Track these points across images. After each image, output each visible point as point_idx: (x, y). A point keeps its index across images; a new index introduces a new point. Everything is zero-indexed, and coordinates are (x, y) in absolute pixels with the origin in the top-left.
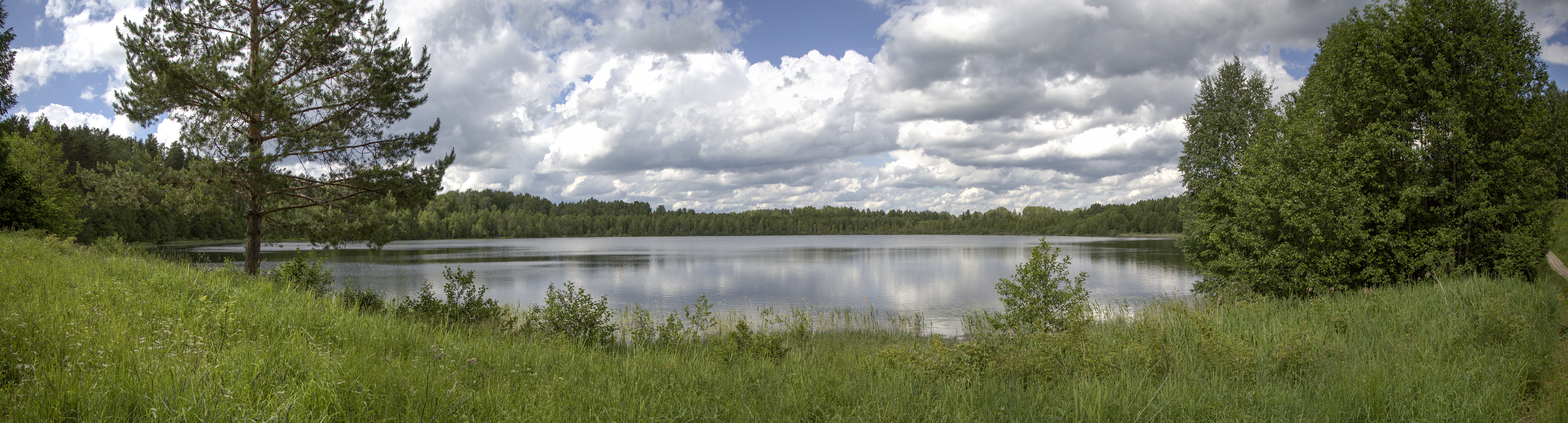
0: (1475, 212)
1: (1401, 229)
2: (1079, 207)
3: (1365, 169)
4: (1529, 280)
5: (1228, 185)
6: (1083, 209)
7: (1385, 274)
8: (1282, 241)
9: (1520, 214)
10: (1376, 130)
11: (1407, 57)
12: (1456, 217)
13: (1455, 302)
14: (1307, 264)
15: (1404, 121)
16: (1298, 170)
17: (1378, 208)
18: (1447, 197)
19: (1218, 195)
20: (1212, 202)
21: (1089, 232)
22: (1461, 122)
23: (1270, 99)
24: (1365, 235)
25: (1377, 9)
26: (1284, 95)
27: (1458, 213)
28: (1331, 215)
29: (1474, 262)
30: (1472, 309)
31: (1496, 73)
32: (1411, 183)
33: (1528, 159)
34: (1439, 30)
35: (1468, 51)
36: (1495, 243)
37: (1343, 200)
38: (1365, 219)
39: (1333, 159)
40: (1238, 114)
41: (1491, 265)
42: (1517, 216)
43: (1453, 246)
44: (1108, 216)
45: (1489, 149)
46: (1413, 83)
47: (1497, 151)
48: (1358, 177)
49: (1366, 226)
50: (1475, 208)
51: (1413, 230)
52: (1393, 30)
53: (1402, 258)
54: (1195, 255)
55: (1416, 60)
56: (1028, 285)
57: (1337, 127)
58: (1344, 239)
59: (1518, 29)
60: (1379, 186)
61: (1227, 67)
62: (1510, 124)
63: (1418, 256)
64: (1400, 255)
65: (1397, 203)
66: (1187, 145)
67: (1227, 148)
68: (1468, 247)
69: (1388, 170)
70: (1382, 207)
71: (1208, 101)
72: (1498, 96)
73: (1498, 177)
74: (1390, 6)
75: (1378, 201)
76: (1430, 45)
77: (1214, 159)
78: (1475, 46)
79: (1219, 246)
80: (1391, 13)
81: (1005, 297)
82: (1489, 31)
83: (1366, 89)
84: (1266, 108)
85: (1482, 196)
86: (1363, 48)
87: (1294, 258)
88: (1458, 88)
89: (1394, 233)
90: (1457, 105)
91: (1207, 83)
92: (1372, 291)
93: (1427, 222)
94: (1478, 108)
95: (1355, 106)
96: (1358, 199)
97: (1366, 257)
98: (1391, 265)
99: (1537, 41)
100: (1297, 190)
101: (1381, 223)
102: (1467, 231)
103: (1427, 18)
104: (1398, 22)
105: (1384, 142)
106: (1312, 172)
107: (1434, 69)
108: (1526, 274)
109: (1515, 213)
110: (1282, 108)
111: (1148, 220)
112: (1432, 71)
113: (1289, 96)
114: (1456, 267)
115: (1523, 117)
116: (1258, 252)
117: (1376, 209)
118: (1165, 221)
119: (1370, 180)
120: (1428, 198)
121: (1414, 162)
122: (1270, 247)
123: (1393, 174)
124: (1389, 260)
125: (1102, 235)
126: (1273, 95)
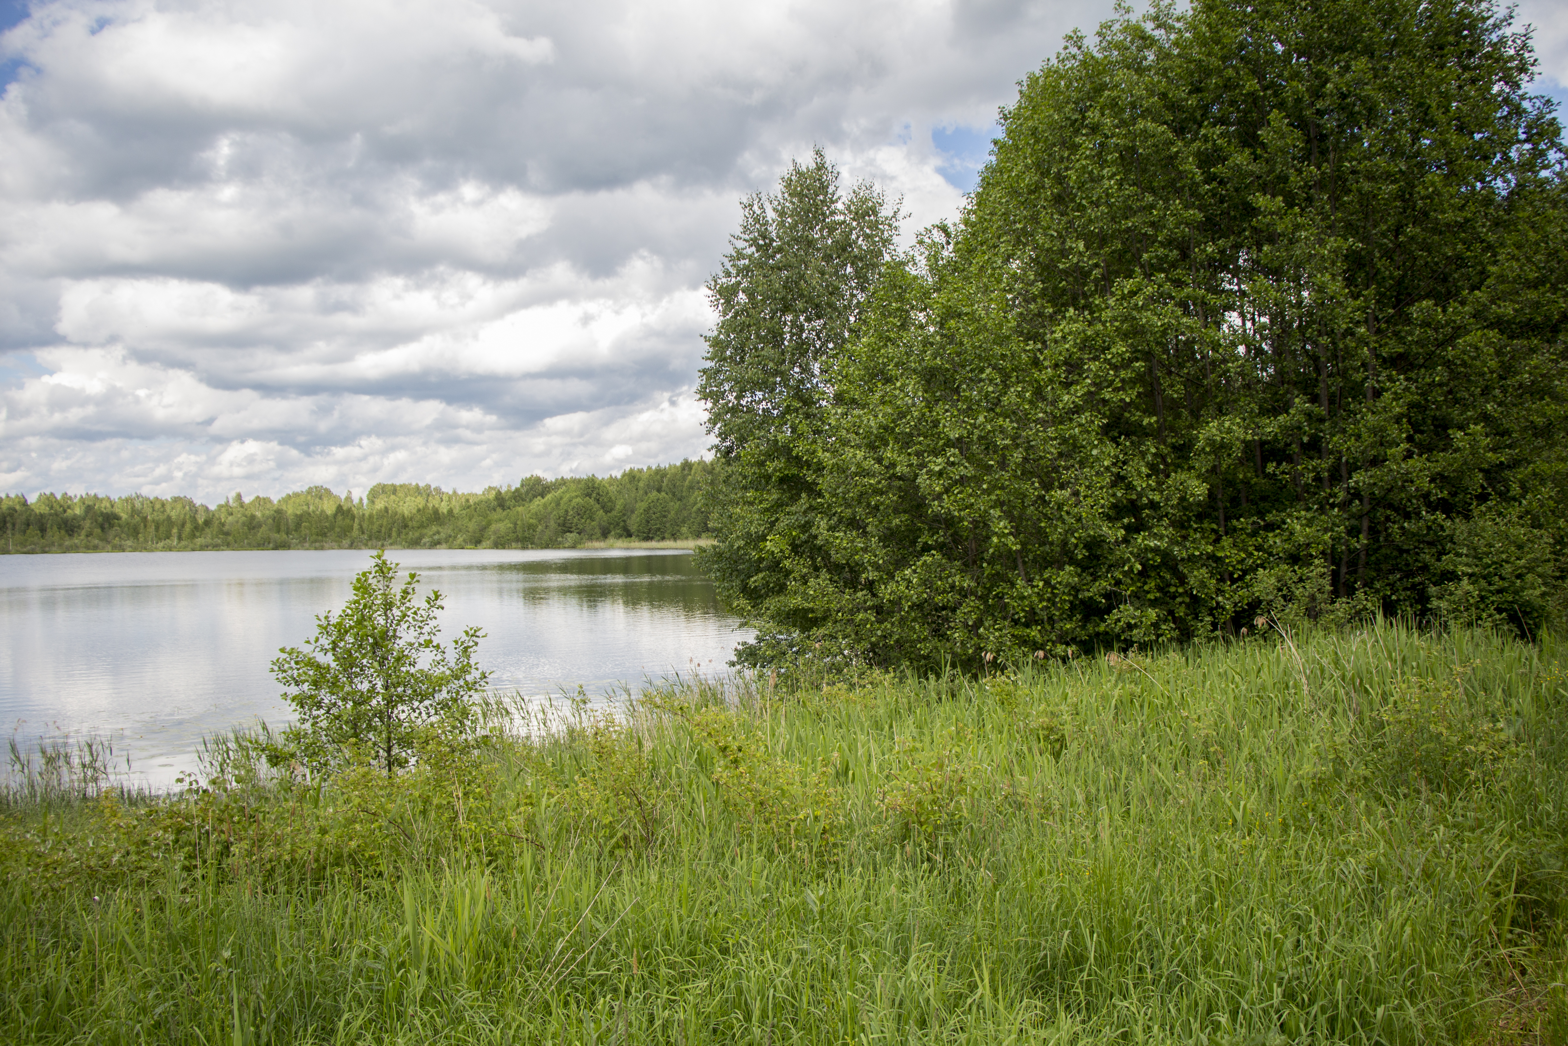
0: (1373, 471)
1: (1200, 517)
2: (495, 484)
3: (1111, 383)
4: (1523, 636)
5: (803, 427)
6: (504, 490)
7: (1165, 621)
8: (926, 549)
9: (1493, 474)
10: (1132, 294)
11: (1200, 126)
12: (1331, 486)
13: (1328, 685)
14: (983, 598)
15: (1198, 270)
16: (957, 391)
17: (1144, 470)
18: (1305, 439)
19: (783, 451)
20: (770, 466)
21: (517, 540)
22: (1333, 263)
23: (895, 239)
24: (1112, 533)
25: (1126, 28)
26: (922, 230)
27: (1336, 476)
28: (1032, 488)
29: (1377, 591)
30: (1371, 703)
31: (1415, 139)
32: (1220, 412)
33: (1511, 338)
34: (1273, 58)
35: (1344, 96)
36: (1431, 544)
37: (1061, 455)
38: (1114, 495)
39: (1036, 363)
40: (823, 273)
41: (1423, 598)
42: (1487, 479)
43: (1323, 553)
44: (558, 504)
45: (1408, 321)
46: (1214, 184)
47: (1426, 324)
48: (1092, 400)
49: (1116, 513)
50: (1376, 462)
51: (1227, 519)
52: (1165, 70)
53: (1203, 584)
54: (737, 583)
55: (1218, 129)
56: (348, 663)
57: (1043, 293)
58: (1065, 543)
59: (1472, 27)
60: (1146, 421)
61: (799, 173)
62: (1459, 257)
63: (1241, 578)
64: (1197, 576)
65: (1188, 458)
66: (716, 343)
67: (802, 348)
68: (1363, 556)
69: (1165, 383)
70: (1153, 467)
71: (759, 248)
72: (1423, 192)
73: (1432, 384)
74: (1156, 18)
75: (1143, 454)
76: (1252, 94)
77: (777, 373)
78: (1360, 83)
79: (787, 563)
80: (1159, 34)
81: (294, 690)
82: (1395, 43)
83: (1110, 206)
84: (887, 258)
85: (1393, 431)
86: (1097, 114)
87: (953, 587)
88: (1320, 185)
89: (1183, 527)
90: (1323, 224)
91: (756, 208)
92: (1134, 658)
93: (1264, 498)
94: (1375, 227)
95: (1081, 246)
96: (1095, 452)
97: (1118, 583)
98: (1179, 600)
99: (1524, 46)
100: (954, 435)
101: (1153, 505)
102: (1360, 517)
103: (1242, 33)
104: (1176, 52)
105: (1150, 319)
106: (987, 395)
107: (1263, 146)
108: (1513, 618)
109: (1481, 470)
110: (918, 258)
111: (647, 510)
112: (1259, 151)
113: (935, 232)
114: (1333, 602)
115: (1492, 238)
116: (872, 575)
117: (1139, 473)
118: (685, 513)
119: (1126, 406)
120: (1262, 443)
121: (1224, 361)
122: (901, 563)
123: (1176, 391)
124: (1172, 589)
125: (546, 546)
126: (901, 231)
